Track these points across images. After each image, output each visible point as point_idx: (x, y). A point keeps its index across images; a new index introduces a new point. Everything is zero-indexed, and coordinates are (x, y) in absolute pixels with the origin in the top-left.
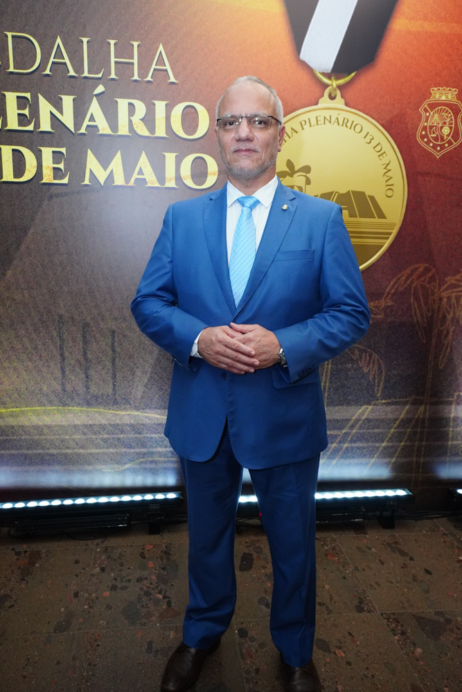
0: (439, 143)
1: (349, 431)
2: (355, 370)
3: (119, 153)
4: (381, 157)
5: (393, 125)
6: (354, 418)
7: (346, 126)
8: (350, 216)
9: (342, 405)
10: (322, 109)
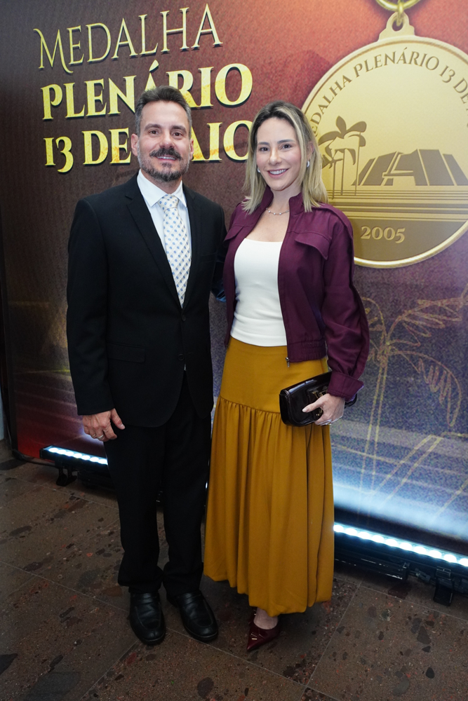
1: (409, 463)
2: (418, 387)
4: (465, 99)
6: (416, 448)
7: (416, 63)
8: (417, 185)
9: (401, 428)
10: (383, 45)
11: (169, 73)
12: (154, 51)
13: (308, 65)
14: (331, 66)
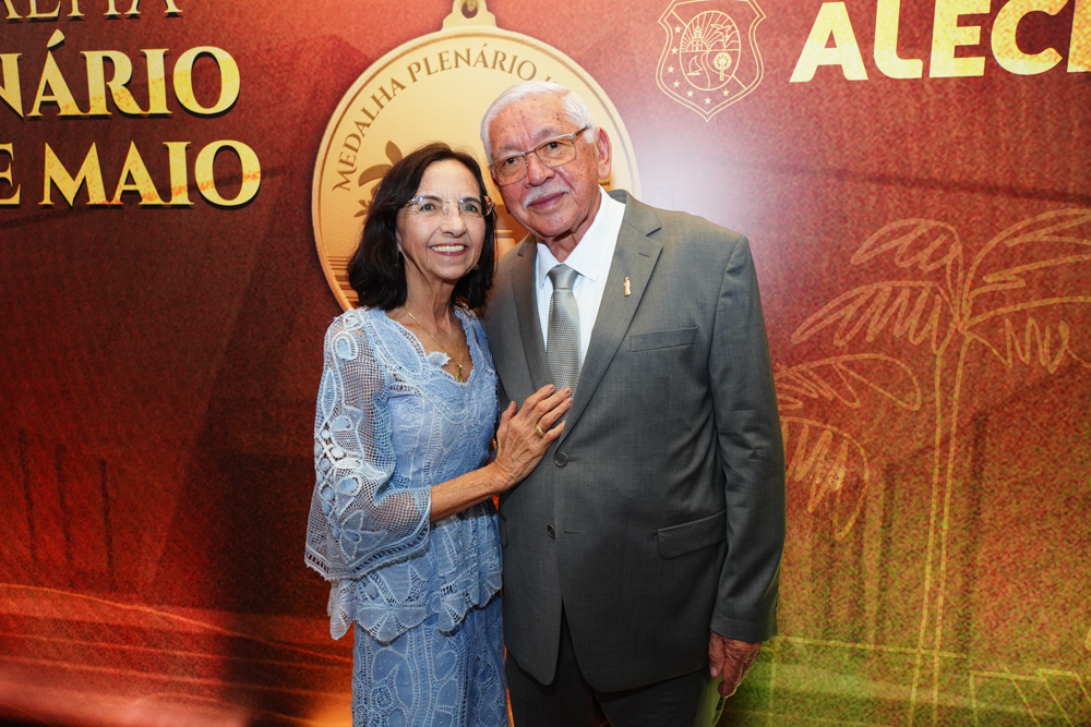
0: (708, 90)
3: (93, 150)
5: (602, 58)
7: (503, 69)
10: (450, 38)
11: (85, 53)
12: (55, 14)
13: (332, 58)
14: (370, 63)
